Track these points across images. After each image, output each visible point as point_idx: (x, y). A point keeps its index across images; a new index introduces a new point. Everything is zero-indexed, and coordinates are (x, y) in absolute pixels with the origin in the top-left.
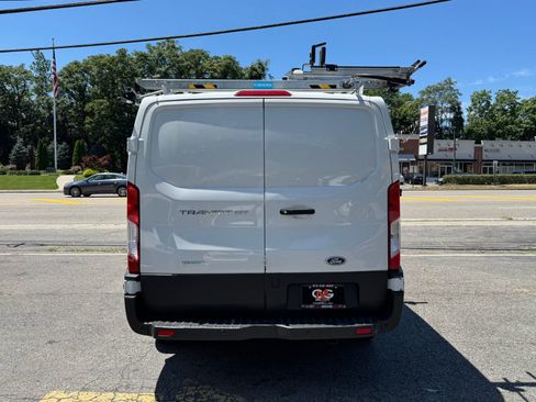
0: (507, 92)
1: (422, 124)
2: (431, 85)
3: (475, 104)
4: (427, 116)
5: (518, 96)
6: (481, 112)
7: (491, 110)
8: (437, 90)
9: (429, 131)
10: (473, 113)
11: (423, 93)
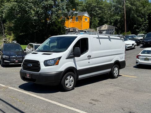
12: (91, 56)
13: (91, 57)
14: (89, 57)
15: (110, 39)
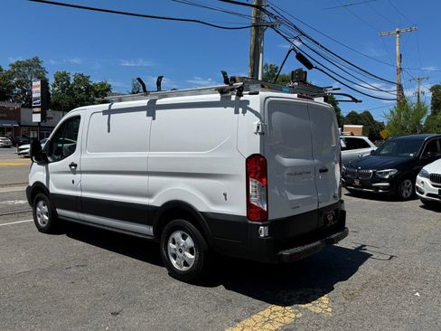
0: (82, 75)
1: (34, 95)
2: (21, 60)
3: (58, 82)
4: (39, 89)
5: (90, 80)
6: (63, 88)
7: (71, 88)
8: (27, 65)
9: (42, 102)
10: (56, 89)
11: (13, 66)
12: (76, 166)
13: (77, 169)
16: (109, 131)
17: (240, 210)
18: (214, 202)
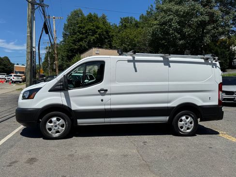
12: (106, 90)
13: (108, 92)
14: (103, 92)
15: (167, 63)
16: (136, 71)
17: (216, 103)
18: (204, 101)
